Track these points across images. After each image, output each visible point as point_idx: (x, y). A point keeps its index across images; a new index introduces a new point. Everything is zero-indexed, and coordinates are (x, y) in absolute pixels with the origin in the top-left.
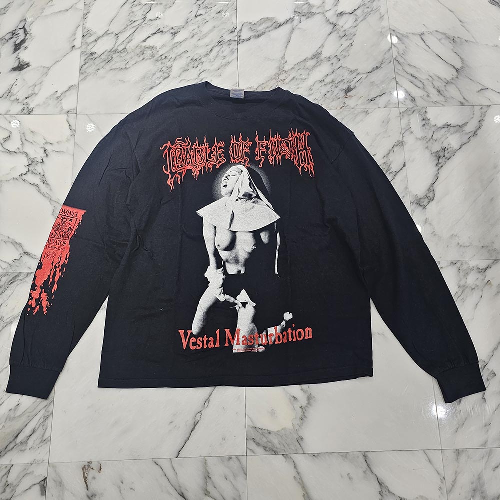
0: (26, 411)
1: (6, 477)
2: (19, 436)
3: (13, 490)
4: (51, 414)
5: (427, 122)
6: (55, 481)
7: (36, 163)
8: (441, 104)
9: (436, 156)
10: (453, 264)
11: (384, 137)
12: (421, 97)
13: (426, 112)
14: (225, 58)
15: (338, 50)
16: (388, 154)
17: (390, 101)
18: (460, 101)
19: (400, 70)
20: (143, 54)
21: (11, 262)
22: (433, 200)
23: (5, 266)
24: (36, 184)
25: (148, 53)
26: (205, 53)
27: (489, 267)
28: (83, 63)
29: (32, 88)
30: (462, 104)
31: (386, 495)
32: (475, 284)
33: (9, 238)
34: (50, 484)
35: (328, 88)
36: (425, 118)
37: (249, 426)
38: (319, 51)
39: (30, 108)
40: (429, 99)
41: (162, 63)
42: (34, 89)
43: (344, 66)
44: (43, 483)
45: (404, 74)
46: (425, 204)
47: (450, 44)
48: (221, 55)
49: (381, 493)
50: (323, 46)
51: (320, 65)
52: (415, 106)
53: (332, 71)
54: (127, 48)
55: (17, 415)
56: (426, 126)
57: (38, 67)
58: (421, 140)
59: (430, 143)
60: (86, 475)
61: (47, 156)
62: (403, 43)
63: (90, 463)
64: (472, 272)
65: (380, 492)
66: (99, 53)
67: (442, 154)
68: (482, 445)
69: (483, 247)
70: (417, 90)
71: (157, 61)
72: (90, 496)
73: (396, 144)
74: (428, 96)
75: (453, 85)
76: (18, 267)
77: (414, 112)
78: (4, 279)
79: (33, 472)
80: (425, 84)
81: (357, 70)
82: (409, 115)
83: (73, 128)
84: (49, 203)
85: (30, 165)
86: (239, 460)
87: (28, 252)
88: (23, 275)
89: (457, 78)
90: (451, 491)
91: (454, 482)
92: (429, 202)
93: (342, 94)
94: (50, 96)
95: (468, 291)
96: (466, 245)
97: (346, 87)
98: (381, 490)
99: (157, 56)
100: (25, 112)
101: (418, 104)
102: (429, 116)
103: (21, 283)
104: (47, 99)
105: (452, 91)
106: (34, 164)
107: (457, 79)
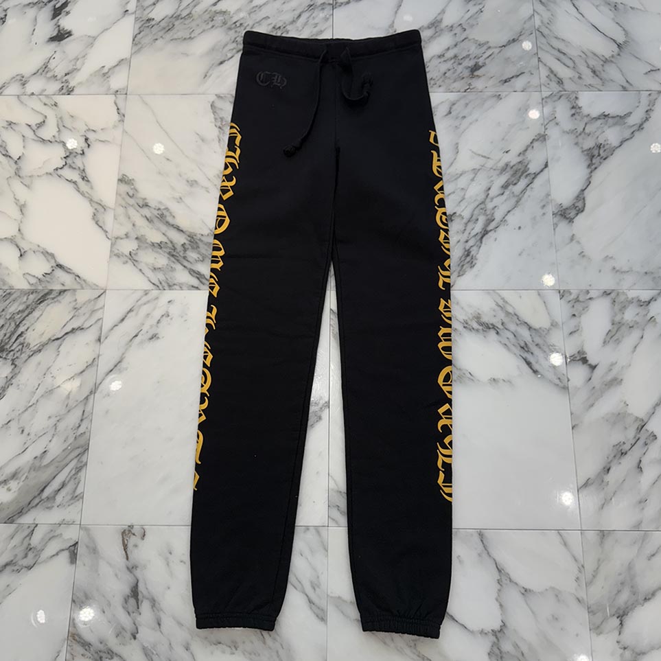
0: (53, 460)
1: (28, 538)
2: (45, 490)
3: (36, 555)
4: (84, 465)
5: (578, 111)
6: (87, 547)
7: (76, 154)
8: (596, 88)
9: (588, 154)
10: (606, 293)
11: (521, 129)
12: (570, 78)
13: (577, 98)
14: (316, 25)
15: (463, 17)
16: (526, 150)
17: (529, 82)
18: (622, 84)
19: (542, 44)
20: (213, 20)
21: (40, 276)
22: (582, 211)
23: (33, 281)
24: (74, 180)
25: (219, 18)
26: (291, 20)
27: (653, 299)
28: (138, 32)
29: (73, 63)
30: (624, 89)
31: (506, 584)
32: (634, 319)
33: (39, 246)
34: (81, 550)
35: (449, 65)
36: (575, 105)
37: (332, 490)
38: (438, 18)
39: (69, 87)
40: (580, 81)
41: (236, 32)
42: (76, 63)
43: (470, 37)
44: (72, 548)
45: (549, 48)
46: (572, 215)
47: (610, 12)
48: (311, 22)
49: (499, 582)
50: (443, 11)
51: (439, 36)
52: (561, 90)
53: (454, 43)
54: (193, 12)
55: (43, 465)
56: (576, 115)
57: (82, 36)
58: (568, 133)
59: (579, 137)
60: (126, 542)
61: (89, 146)
62: (548, 10)
63: (131, 527)
64: (631, 305)
65: (498, 580)
66: (158, 19)
67: (596, 153)
68: (634, 527)
69: (646, 273)
70: (566, 69)
71: (230, 29)
72: (130, 567)
73: (536, 138)
74: (580, 78)
75: (613, 64)
76: (48, 282)
77: (560, 97)
78: (32, 297)
79: (61, 534)
80: (576, 61)
81: (488, 42)
82: (554, 102)
83: (122, 111)
84: (90, 205)
85: (67, 156)
86: (318, 532)
87: (61, 263)
88: (54, 293)
89: (619, 55)
90: (591, 582)
91: (596, 572)
92: (577, 214)
93: (467, 73)
94: (95, 72)
95: (624, 329)
96: (623, 270)
97: (471, 63)
98: (499, 578)
99: (230, 23)
100: (64, 91)
101: (566, 87)
102: (581, 103)
103: (52, 303)
104: (91, 75)
105: (612, 72)
106: (71, 156)
107: (618, 57)
